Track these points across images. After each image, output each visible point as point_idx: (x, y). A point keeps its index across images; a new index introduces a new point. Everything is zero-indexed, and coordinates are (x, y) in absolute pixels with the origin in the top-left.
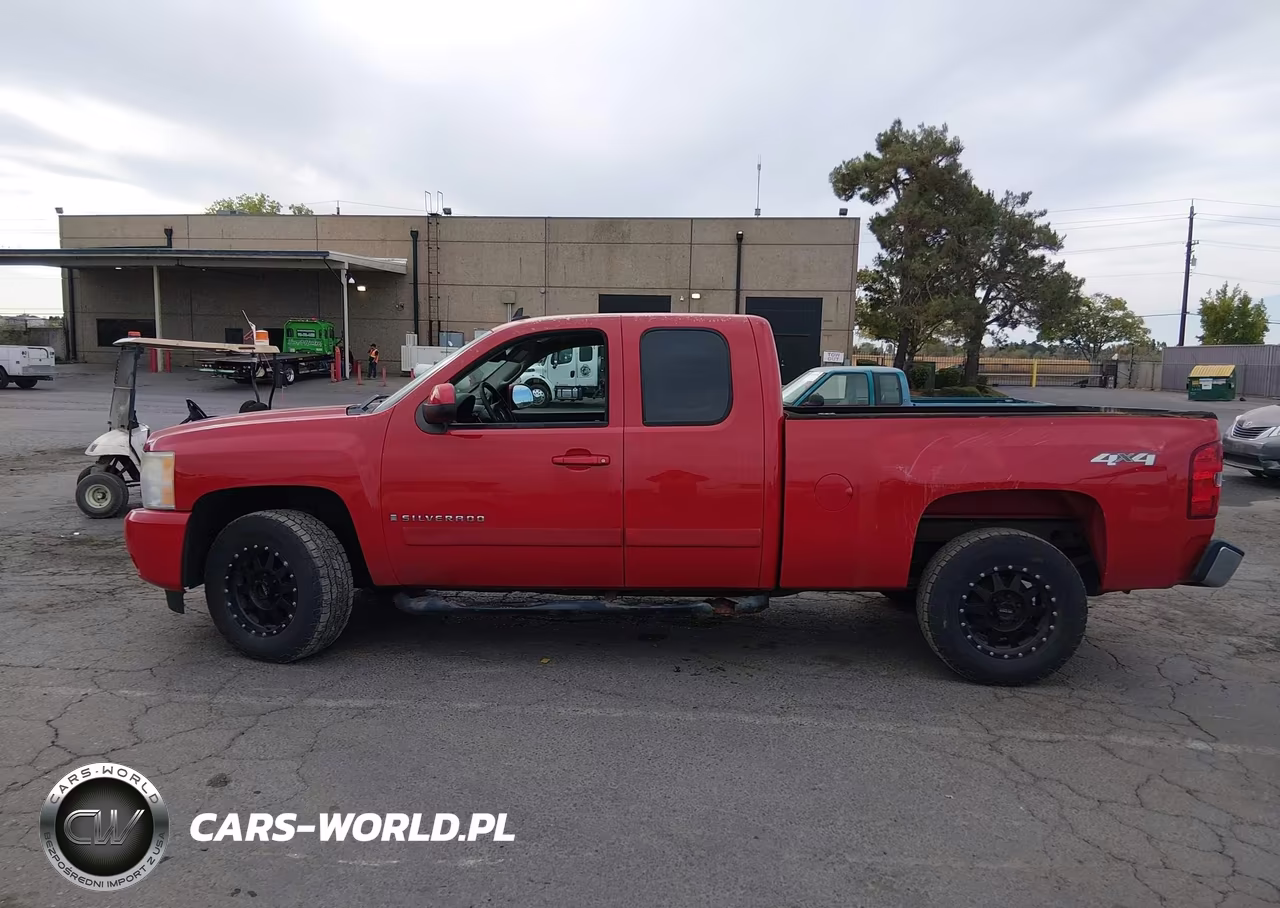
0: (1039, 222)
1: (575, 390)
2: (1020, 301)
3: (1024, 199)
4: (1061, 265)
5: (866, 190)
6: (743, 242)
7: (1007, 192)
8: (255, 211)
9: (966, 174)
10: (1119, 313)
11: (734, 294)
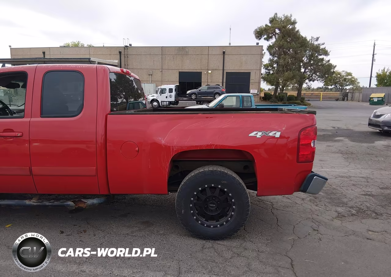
0: (322, 47)
1: (168, 102)
2: (315, 73)
3: (317, 39)
4: (329, 61)
5: (265, 36)
6: (225, 54)
7: (312, 37)
8: (76, 46)
9: (298, 31)
10: (350, 77)
11: (222, 71)
